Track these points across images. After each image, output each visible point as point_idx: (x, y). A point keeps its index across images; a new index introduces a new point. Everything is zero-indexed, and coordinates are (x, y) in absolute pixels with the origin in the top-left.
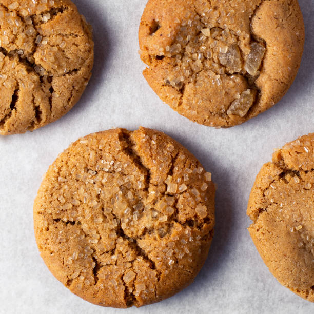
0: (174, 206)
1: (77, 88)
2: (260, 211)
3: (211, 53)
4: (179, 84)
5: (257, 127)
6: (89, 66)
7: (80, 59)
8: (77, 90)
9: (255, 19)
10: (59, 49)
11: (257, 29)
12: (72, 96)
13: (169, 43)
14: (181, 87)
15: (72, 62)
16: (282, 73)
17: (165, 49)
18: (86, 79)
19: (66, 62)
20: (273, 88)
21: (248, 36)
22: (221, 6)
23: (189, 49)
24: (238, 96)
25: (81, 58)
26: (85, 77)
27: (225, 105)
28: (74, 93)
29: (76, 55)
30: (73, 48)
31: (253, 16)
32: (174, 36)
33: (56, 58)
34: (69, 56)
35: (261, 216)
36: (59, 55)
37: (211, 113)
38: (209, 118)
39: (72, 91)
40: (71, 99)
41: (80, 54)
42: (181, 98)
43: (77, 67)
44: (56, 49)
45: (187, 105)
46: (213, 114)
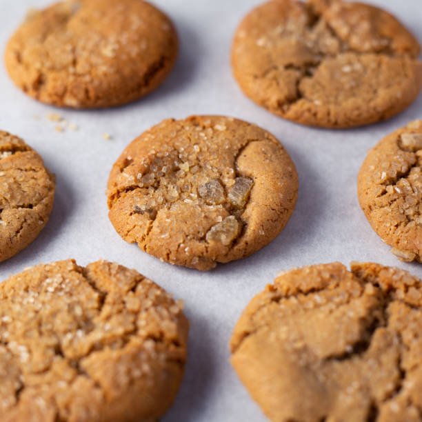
0: (134, 323)
1: (29, 222)
2: (247, 334)
3: (190, 188)
4: (150, 211)
5: (244, 276)
6: (46, 205)
7: (37, 195)
8: (29, 225)
9: (241, 157)
10: (16, 182)
11: (242, 166)
12: (22, 228)
13: (141, 170)
14: (152, 214)
15: (28, 195)
16: (273, 198)
17: (136, 177)
18: (41, 219)
19: (21, 194)
20: (262, 214)
21: (232, 171)
22: (202, 142)
23: (164, 182)
24: (220, 219)
25: (39, 194)
26: (41, 215)
27: (204, 228)
28: (24, 225)
29: (34, 189)
30: (32, 181)
31: (238, 155)
32: (147, 164)
33: (10, 189)
34: (26, 189)
35: (248, 341)
36: (15, 186)
37: (187, 236)
38: (184, 242)
39: (23, 223)
40: (21, 231)
41: (38, 189)
42: (151, 223)
43: (33, 201)
44: (11, 180)
45: (158, 227)
46: (189, 237)
